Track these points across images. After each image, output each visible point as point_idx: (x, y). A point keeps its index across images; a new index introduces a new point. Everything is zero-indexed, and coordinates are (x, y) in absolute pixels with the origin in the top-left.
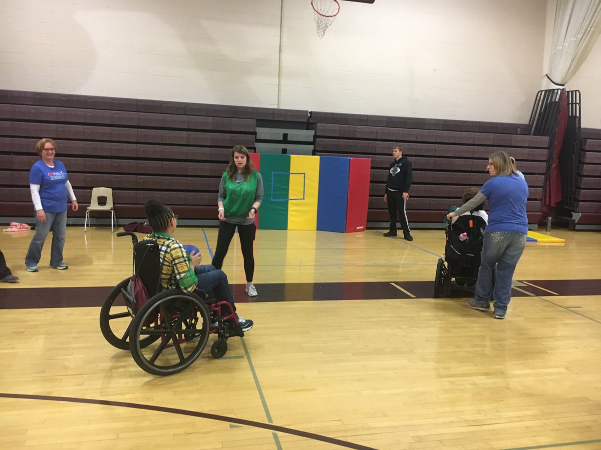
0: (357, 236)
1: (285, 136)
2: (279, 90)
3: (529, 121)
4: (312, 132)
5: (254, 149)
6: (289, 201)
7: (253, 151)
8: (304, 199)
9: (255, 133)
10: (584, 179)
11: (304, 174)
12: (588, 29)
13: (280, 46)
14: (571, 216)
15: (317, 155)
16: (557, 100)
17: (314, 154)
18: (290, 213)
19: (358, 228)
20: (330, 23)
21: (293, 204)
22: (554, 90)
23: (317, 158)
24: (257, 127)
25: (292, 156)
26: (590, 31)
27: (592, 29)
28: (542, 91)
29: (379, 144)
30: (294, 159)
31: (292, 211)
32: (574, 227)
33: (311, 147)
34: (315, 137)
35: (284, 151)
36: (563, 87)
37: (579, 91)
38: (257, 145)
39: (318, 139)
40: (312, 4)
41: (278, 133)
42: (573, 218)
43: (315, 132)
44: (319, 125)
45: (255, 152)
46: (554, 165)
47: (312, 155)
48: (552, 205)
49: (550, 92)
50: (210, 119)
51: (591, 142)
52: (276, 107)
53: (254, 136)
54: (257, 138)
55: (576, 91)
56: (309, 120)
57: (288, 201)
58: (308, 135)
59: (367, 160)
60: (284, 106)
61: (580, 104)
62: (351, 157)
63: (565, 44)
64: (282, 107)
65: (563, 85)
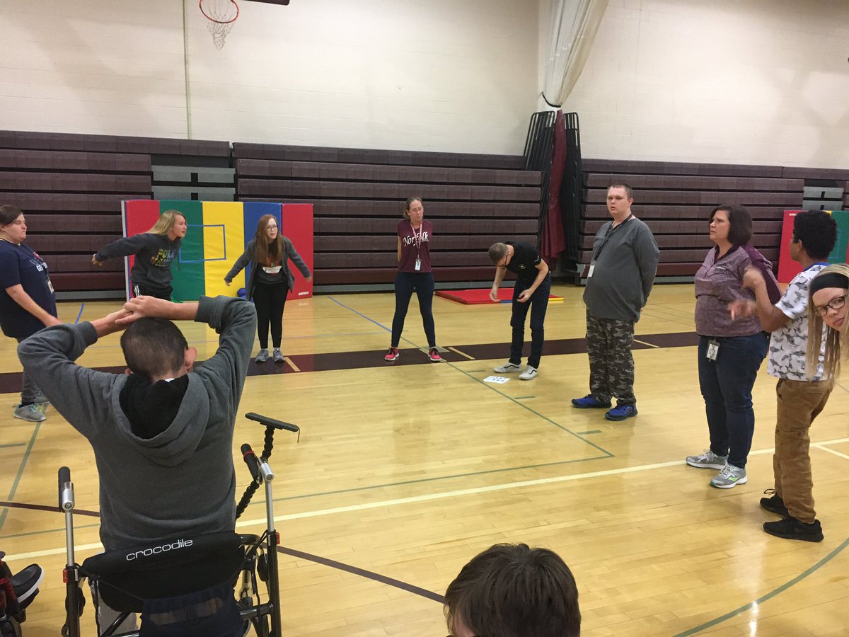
0: (300, 304)
1: (194, 176)
2: (188, 115)
3: (523, 152)
4: (232, 171)
5: (152, 194)
6: (206, 262)
7: (150, 197)
8: (225, 259)
9: (151, 174)
10: (587, 222)
11: (223, 226)
12: (578, 36)
13: (185, 55)
14: (576, 268)
15: (241, 201)
16: (550, 126)
17: (236, 200)
18: (207, 278)
19: (300, 294)
20: (229, 30)
21: (209, 266)
22: (548, 112)
23: (240, 204)
24: (153, 164)
25: (204, 202)
26: (580, 39)
27: (582, 37)
28: (537, 113)
29: (324, 185)
30: (208, 206)
31: (210, 275)
32: (580, 281)
33: (233, 190)
34: (236, 177)
35: (195, 196)
36: (559, 109)
37: (576, 114)
38: (155, 189)
39: (241, 180)
40: (200, 6)
41: (184, 173)
42: (578, 271)
43: (236, 171)
44: (241, 160)
45: (152, 198)
46: (551, 207)
47: (235, 201)
48: (553, 256)
49: (544, 115)
50: (84, 156)
51: (594, 176)
52: (185, 137)
53: (150, 177)
54: (154, 180)
55: (574, 113)
56: (231, 154)
57: (203, 262)
58: (226, 174)
59: (309, 206)
60: (198, 136)
61: (578, 129)
62: (284, 202)
63: (557, 55)
64: (194, 138)
65: (559, 106)
